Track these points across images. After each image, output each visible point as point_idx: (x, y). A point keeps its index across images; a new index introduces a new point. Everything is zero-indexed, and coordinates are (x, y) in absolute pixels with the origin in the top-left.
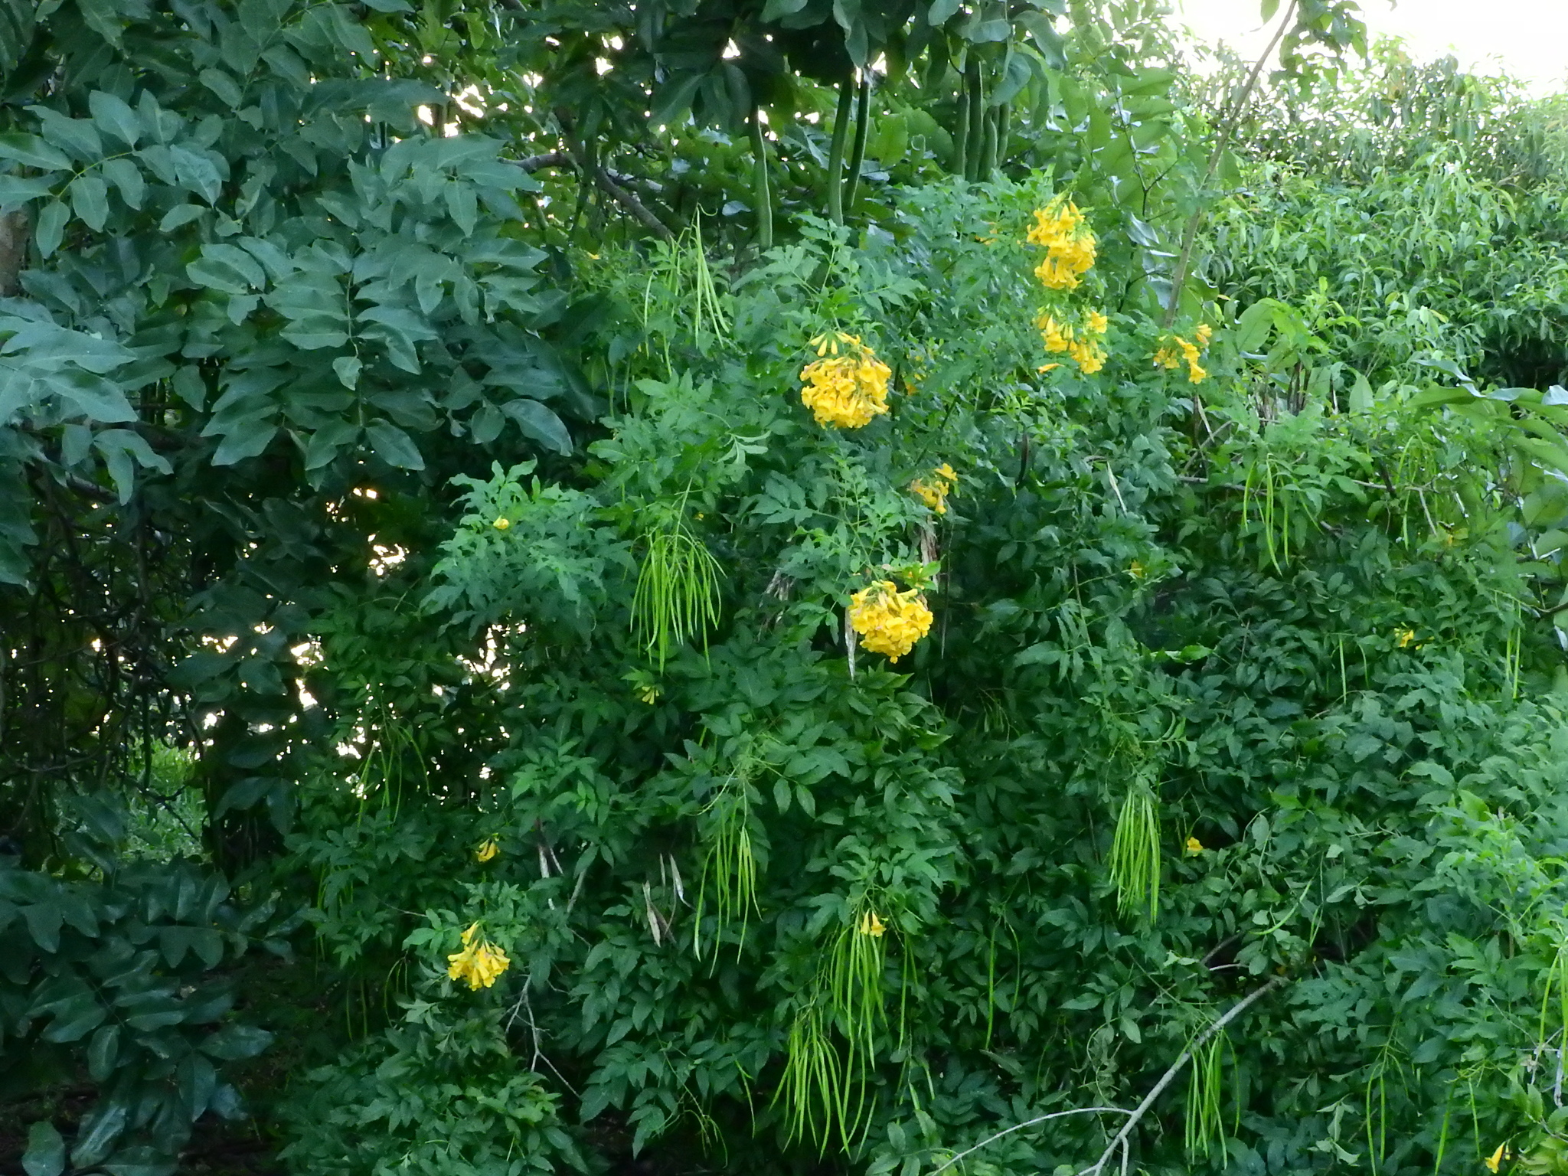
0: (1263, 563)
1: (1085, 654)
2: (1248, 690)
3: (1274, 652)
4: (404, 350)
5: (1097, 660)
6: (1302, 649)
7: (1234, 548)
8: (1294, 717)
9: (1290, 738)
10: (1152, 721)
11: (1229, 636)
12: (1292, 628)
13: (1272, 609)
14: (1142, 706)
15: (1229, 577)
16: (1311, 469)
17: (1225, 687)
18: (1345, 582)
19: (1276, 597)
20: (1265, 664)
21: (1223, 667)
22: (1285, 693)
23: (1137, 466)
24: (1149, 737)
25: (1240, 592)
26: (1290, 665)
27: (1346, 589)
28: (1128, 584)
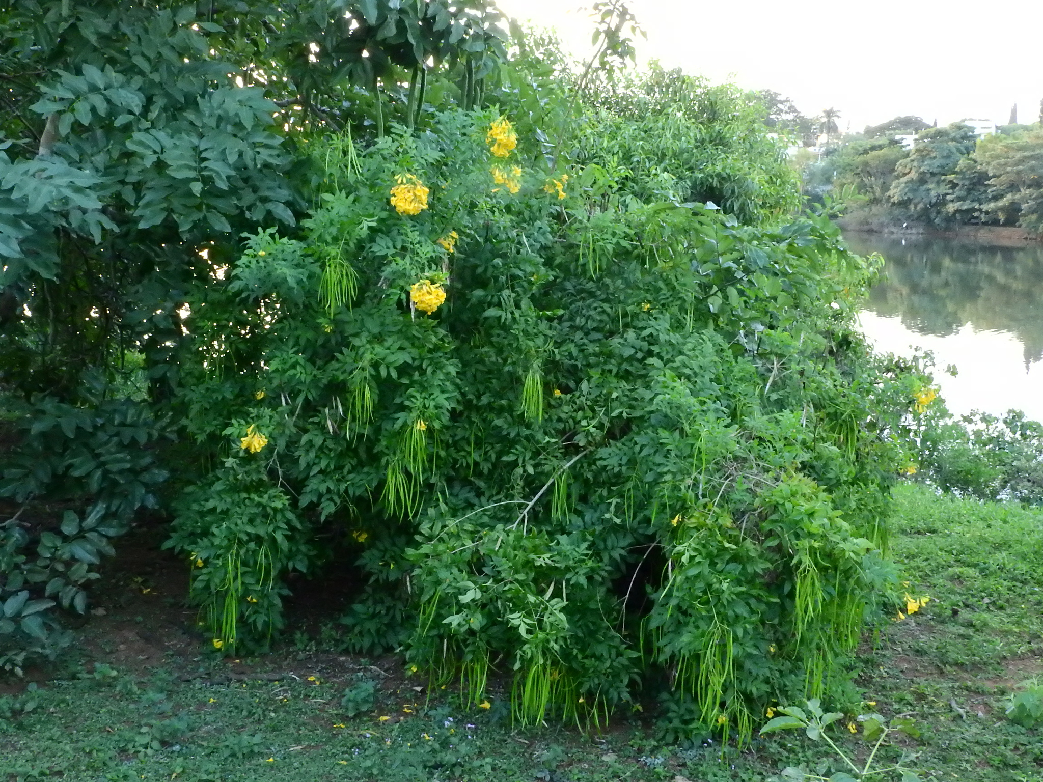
0: (588, 275)
1: (512, 313)
2: (581, 328)
3: (592, 312)
4: (221, 179)
5: (517, 315)
6: (604, 312)
7: (576, 269)
8: (599, 340)
9: (598, 348)
10: (540, 341)
11: (574, 306)
12: (600, 302)
13: (592, 294)
14: (536, 334)
15: (574, 281)
16: (608, 236)
17: (571, 327)
18: (622, 284)
19: (593, 290)
20: (588, 318)
21: (572, 319)
22: (594, 329)
23: (536, 234)
24: (539, 347)
25: (578, 287)
26: (599, 318)
27: (622, 286)
28: (531, 283)
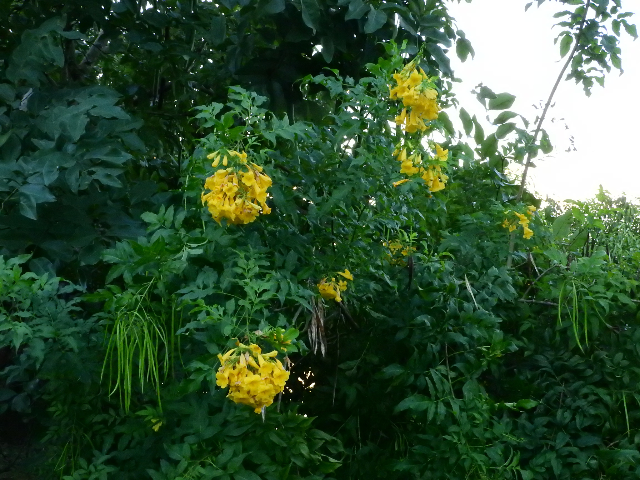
0: (572, 346)
1: (448, 405)
2: (564, 427)
3: (582, 403)
5: (456, 409)
6: (599, 401)
7: (552, 337)
8: (596, 447)
9: (594, 462)
10: (495, 452)
11: (551, 392)
12: (592, 387)
13: (578, 374)
14: (489, 441)
15: (550, 354)
16: (600, 288)
17: (549, 425)
18: (624, 359)
19: (581, 367)
20: (576, 411)
21: (549, 412)
22: (589, 430)
23: (490, 285)
24: (494, 464)
25: (557, 363)
26: (592, 412)
27: (625, 363)
28: (479, 355)
